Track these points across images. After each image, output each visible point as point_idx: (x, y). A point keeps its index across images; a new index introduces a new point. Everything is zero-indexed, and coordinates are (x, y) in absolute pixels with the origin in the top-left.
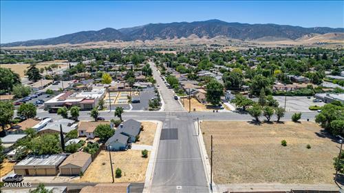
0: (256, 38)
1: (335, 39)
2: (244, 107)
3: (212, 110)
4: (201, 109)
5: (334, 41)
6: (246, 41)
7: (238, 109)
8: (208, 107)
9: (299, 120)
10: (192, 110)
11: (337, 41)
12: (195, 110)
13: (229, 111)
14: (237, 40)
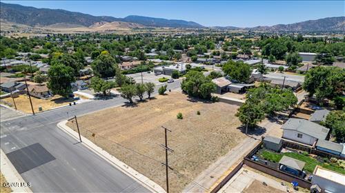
0: (48, 24)
1: (120, 27)
2: (104, 92)
3: (66, 104)
4: (49, 106)
5: (120, 29)
6: (37, 27)
7: (96, 95)
8: (57, 101)
9: (165, 93)
10: (36, 111)
11: (122, 29)
12: (40, 109)
13: (89, 100)
14: (24, 26)
